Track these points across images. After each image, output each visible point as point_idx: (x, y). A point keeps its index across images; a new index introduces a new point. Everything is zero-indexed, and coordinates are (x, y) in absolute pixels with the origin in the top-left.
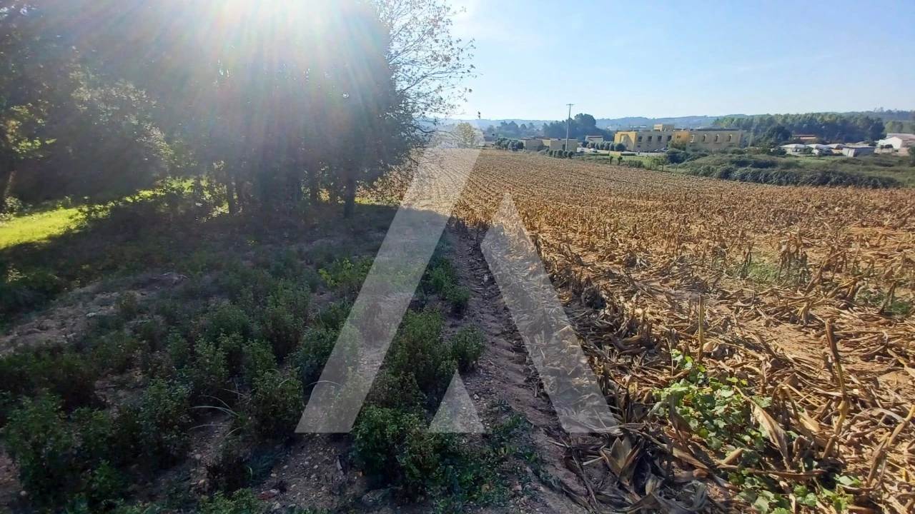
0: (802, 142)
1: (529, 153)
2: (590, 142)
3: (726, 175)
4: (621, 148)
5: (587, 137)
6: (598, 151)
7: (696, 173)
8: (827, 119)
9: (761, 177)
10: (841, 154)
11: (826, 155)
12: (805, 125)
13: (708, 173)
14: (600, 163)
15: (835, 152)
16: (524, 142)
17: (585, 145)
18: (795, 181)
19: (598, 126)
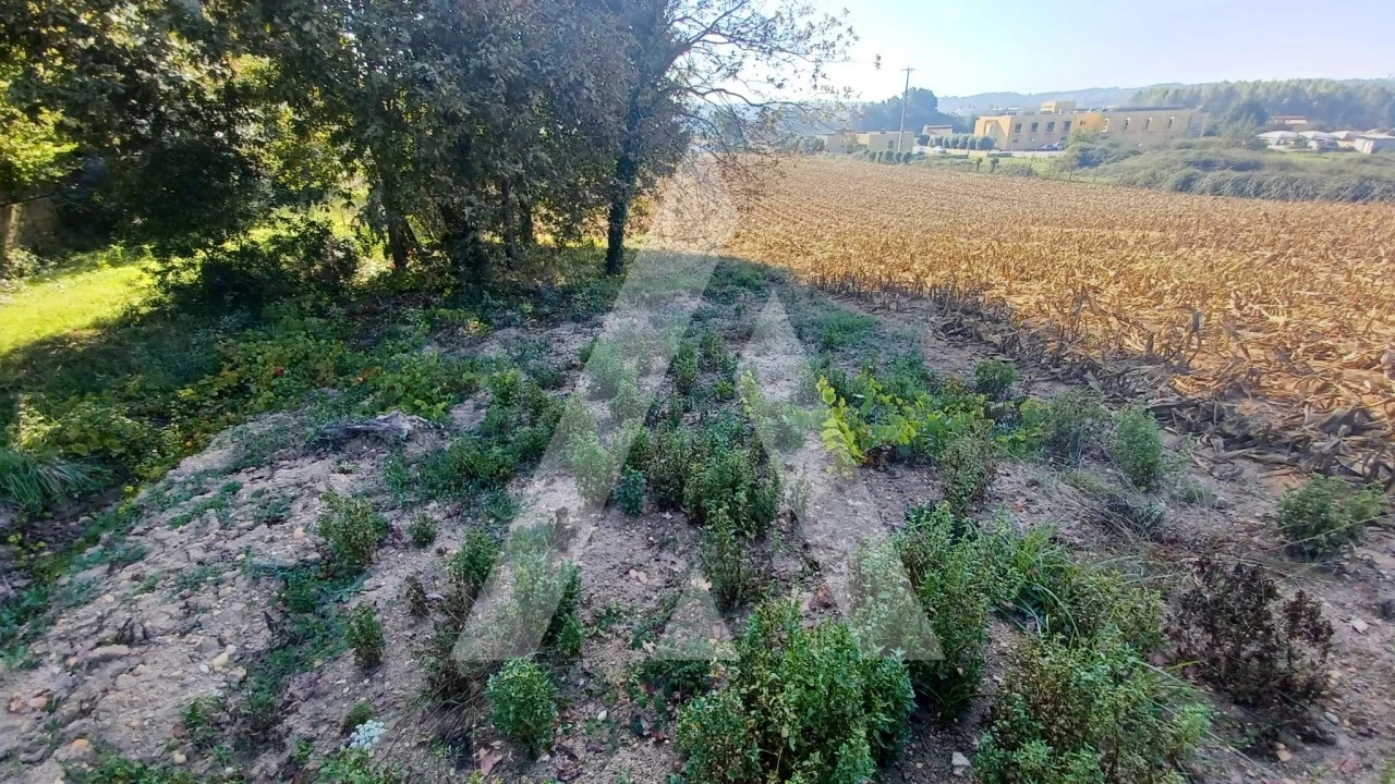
0: (1288, 128)
1: (833, 157)
2: (932, 137)
3: (1185, 185)
4: (986, 144)
5: (926, 128)
6: (948, 151)
7: (1131, 184)
8: (1322, 90)
9: (1250, 188)
10: (1352, 149)
11: (1328, 150)
12: (1286, 100)
13: (1152, 182)
14: (959, 170)
15: (1342, 144)
16: (825, 138)
17: (924, 141)
18: (1311, 193)
19: (941, 108)
